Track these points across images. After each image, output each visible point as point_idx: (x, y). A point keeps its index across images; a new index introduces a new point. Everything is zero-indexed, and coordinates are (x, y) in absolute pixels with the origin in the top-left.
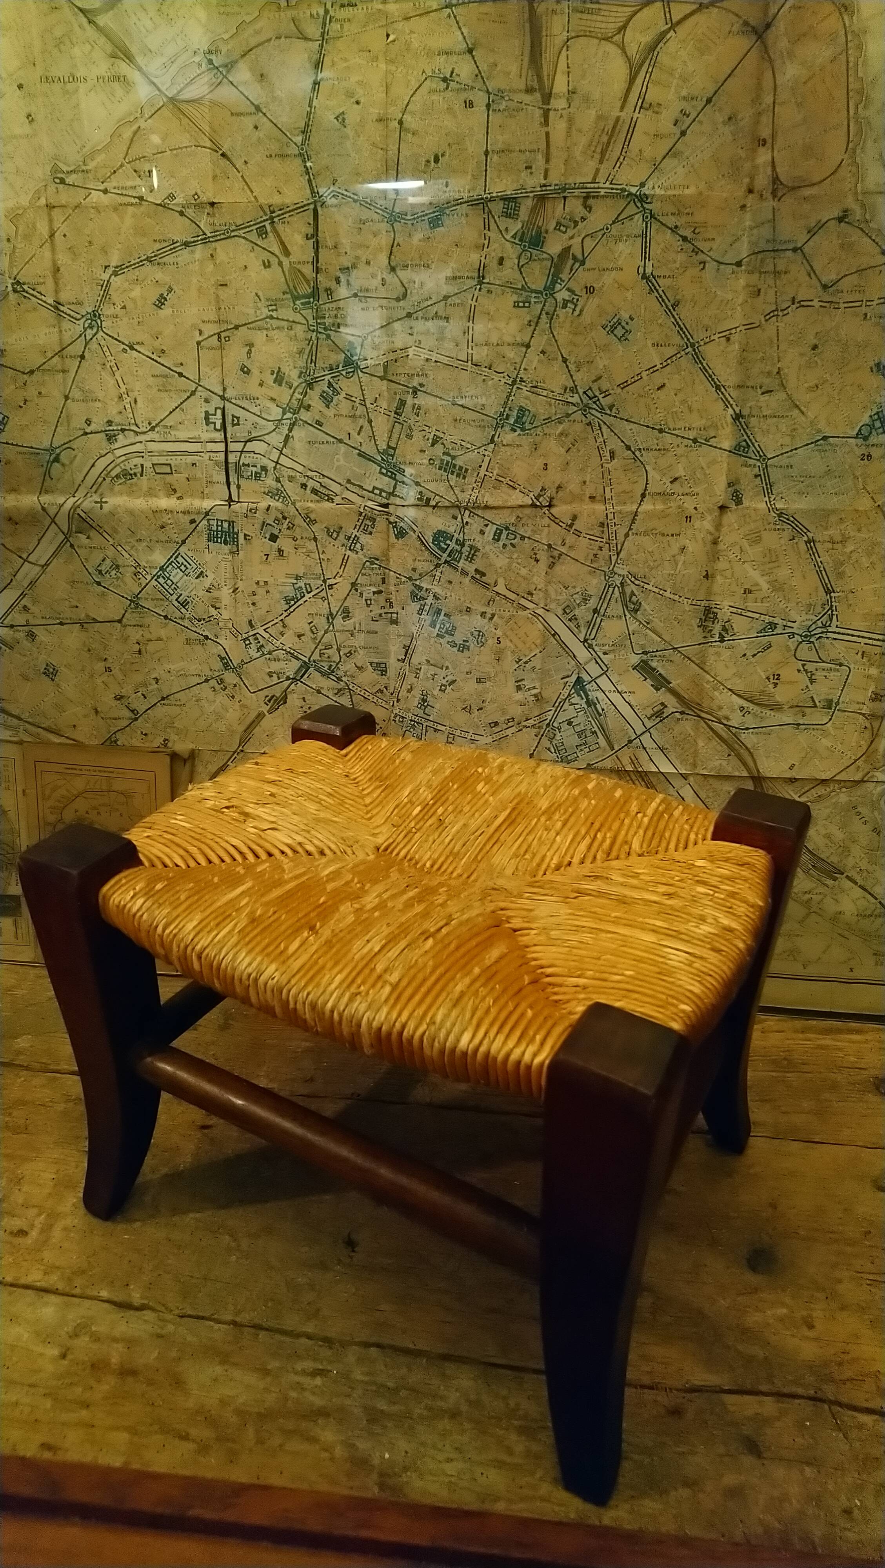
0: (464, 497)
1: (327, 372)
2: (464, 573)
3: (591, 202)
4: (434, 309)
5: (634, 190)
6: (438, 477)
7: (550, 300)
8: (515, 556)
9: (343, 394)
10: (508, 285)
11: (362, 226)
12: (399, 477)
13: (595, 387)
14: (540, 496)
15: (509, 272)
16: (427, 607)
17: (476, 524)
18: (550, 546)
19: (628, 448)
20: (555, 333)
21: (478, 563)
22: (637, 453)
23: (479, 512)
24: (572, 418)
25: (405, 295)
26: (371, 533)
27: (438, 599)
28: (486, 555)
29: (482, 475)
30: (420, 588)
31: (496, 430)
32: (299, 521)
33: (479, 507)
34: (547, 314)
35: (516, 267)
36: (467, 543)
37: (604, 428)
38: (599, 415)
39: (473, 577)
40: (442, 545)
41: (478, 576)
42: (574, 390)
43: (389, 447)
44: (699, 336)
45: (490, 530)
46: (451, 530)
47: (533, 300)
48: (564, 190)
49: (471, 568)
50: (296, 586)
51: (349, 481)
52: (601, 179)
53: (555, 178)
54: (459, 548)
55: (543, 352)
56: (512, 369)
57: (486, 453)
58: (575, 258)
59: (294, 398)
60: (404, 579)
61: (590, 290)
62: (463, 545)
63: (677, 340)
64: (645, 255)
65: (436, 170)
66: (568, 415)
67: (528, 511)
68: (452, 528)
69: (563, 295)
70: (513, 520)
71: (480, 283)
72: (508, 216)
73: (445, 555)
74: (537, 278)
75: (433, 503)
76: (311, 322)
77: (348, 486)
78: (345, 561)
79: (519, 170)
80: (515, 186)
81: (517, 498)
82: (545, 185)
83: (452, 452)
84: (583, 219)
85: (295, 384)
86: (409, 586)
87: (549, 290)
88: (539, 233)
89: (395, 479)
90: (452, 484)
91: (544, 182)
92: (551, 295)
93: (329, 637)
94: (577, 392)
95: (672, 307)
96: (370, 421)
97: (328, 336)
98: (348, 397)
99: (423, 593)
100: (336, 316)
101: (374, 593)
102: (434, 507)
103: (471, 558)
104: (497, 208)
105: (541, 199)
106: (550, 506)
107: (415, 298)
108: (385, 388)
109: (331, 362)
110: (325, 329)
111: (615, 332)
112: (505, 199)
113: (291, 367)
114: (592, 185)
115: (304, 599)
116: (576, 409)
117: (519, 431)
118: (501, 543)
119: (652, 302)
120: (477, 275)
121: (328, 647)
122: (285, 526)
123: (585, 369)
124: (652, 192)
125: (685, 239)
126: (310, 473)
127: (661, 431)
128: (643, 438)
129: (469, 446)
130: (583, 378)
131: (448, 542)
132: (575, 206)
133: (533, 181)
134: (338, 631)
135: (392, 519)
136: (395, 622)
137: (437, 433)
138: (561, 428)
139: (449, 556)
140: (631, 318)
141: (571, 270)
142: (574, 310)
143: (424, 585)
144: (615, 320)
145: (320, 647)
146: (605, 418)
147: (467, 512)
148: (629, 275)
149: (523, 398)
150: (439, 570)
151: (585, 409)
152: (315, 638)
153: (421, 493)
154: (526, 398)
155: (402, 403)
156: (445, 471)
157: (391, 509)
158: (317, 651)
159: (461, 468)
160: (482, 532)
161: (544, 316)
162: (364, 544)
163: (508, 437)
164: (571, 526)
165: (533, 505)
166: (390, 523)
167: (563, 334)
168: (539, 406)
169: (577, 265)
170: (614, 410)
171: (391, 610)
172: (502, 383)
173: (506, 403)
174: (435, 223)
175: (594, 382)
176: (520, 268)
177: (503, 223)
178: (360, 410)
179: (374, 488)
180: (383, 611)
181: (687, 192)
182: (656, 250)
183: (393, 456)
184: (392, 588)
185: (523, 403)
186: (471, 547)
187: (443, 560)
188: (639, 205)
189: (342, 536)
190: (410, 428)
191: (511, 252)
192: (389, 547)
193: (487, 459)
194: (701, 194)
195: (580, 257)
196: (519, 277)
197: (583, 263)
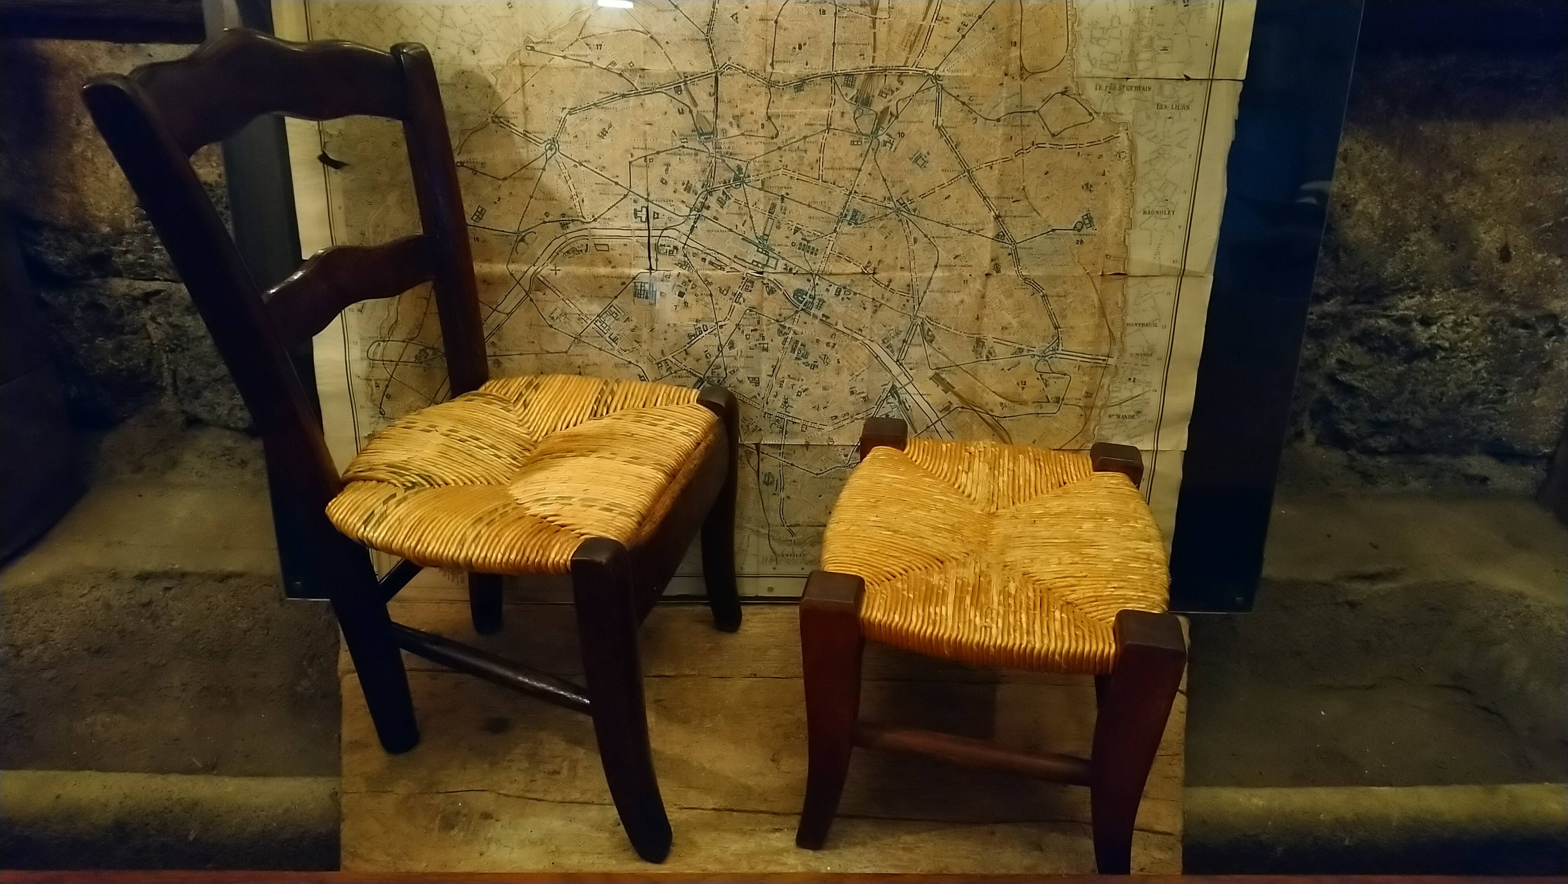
0: (815, 268)
1: (722, 185)
2: (815, 317)
3: (902, 78)
4: (796, 145)
5: (931, 72)
6: (798, 254)
7: (875, 141)
8: (850, 305)
9: (733, 199)
10: (847, 130)
11: (749, 89)
12: (771, 254)
13: (904, 197)
14: (867, 266)
15: (848, 121)
16: (789, 340)
17: (823, 285)
18: (874, 299)
19: (926, 236)
20: (878, 162)
21: (825, 310)
22: (932, 239)
23: (826, 277)
24: (889, 217)
25: (776, 136)
26: (750, 291)
27: (796, 334)
28: (829, 305)
29: (828, 253)
30: (784, 327)
31: (837, 224)
32: (700, 283)
33: (826, 274)
34: (873, 149)
35: (852, 119)
36: (817, 297)
37: (910, 223)
38: (907, 215)
39: (821, 320)
40: (800, 298)
41: (824, 319)
42: (890, 199)
43: (764, 234)
44: (972, 165)
45: (833, 289)
46: (806, 289)
47: (863, 141)
48: (886, 70)
49: (820, 314)
50: (696, 327)
51: (736, 257)
52: (910, 63)
53: (879, 63)
54: (811, 300)
55: (870, 174)
56: (849, 184)
57: (831, 239)
58: (891, 114)
59: (698, 201)
60: (773, 321)
61: (902, 135)
62: (814, 298)
63: (958, 167)
64: (938, 113)
65: (800, 55)
66: (886, 215)
67: (859, 276)
68: (807, 287)
69: (883, 138)
70: (849, 282)
71: (829, 129)
72: (847, 85)
73: (802, 305)
74: (866, 125)
75: (794, 271)
76: (711, 151)
77: (735, 260)
78: (731, 310)
79: (855, 57)
80: (852, 66)
81: (851, 268)
82: (873, 67)
83: (808, 238)
84: (897, 89)
85: (699, 192)
86: (776, 326)
87: (875, 133)
88: (868, 97)
89: (768, 255)
90: (807, 258)
91: (872, 65)
92: (876, 137)
93: (719, 360)
94: (893, 201)
95: (955, 148)
96: (751, 217)
97: (724, 161)
98: (737, 201)
99: (786, 330)
100: (729, 148)
101: (752, 331)
102: (794, 274)
103: (819, 307)
104: (840, 80)
105: (870, 76)
106: (874, 273)
107: (784, 137)
108: (762, 196)
109: (725, 178)
110: (721, 156)
111: (918, 162)
112: (845, 75)
113: (697, 180)
114: (904, 68)
115: (702, 335)
116: (891, 211)
117: (853, 225)
118: (840, 298)
119: (942, 143)
120: (826, 123)
121: (719, 367)
122: (690, 286)
123: (898, 185)
124: (943, 74)
125: (963, 103)
126: (708, 251)
127: (947, 225)
128: (935, 230)
129: (819, 234)
130: (896, 192)
131: (804, 296)
132: (892, 81)
133: (866, 64)
134: (726, 357)
135: (765, 282)
136: (766, 350)
137: (798, 226)
138: (881, 223)
139: (804, 305)
140: (928, 153)
141: (889, 122)
142: (891, 148)
143: (787, 325)
144: (918, 154)
145: (712, 367)
146: (911, 217)
147: (817, 277)
148: (928, 126)
149: (856, 203)
150: (798, 315)
151: (898, 211)
152: (709, 362)
153: (786, 265)
154: (859, 203)
155: (774, 206)
156: (803, 250)
157: (765, 275)
158: (710, 370)
159: (813, 248)
160: (828, 290)
161: (871, 151)
162: (746, 298)
163: (845, 228)
164: (888, 286)
165: (863, 273)
166: (764, 284)
167: (883, 163)
168: (867, 209)
169: (893, 119)
170: (917, 211)
171: (763, 342)
172: (842, 194)
173: (845, 207)
174: (799, 88)
175: (904, 194)
176: (855, 119)
177: (844, 90)
178: (745, 209)
179: (753, 261)
180: (758, 342)
181: (965, 74)
182: (945, 111)
183: (767, 240)
184: (765, 327)
185: (857, 207)
186: (820, 300)
187: (800, 308)
188: (934, 81)
189: (730, 293)
190: (779, 222)
191: (850, 109)
192: (763, 300)
193: (831, 243)
194: (974, 75)
195: (895, 113)
196: (855, 125)
197: (897, 117)
